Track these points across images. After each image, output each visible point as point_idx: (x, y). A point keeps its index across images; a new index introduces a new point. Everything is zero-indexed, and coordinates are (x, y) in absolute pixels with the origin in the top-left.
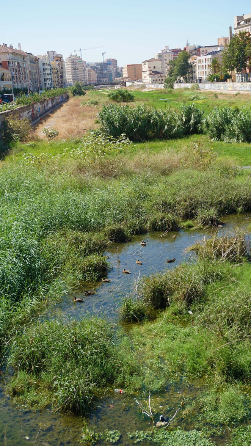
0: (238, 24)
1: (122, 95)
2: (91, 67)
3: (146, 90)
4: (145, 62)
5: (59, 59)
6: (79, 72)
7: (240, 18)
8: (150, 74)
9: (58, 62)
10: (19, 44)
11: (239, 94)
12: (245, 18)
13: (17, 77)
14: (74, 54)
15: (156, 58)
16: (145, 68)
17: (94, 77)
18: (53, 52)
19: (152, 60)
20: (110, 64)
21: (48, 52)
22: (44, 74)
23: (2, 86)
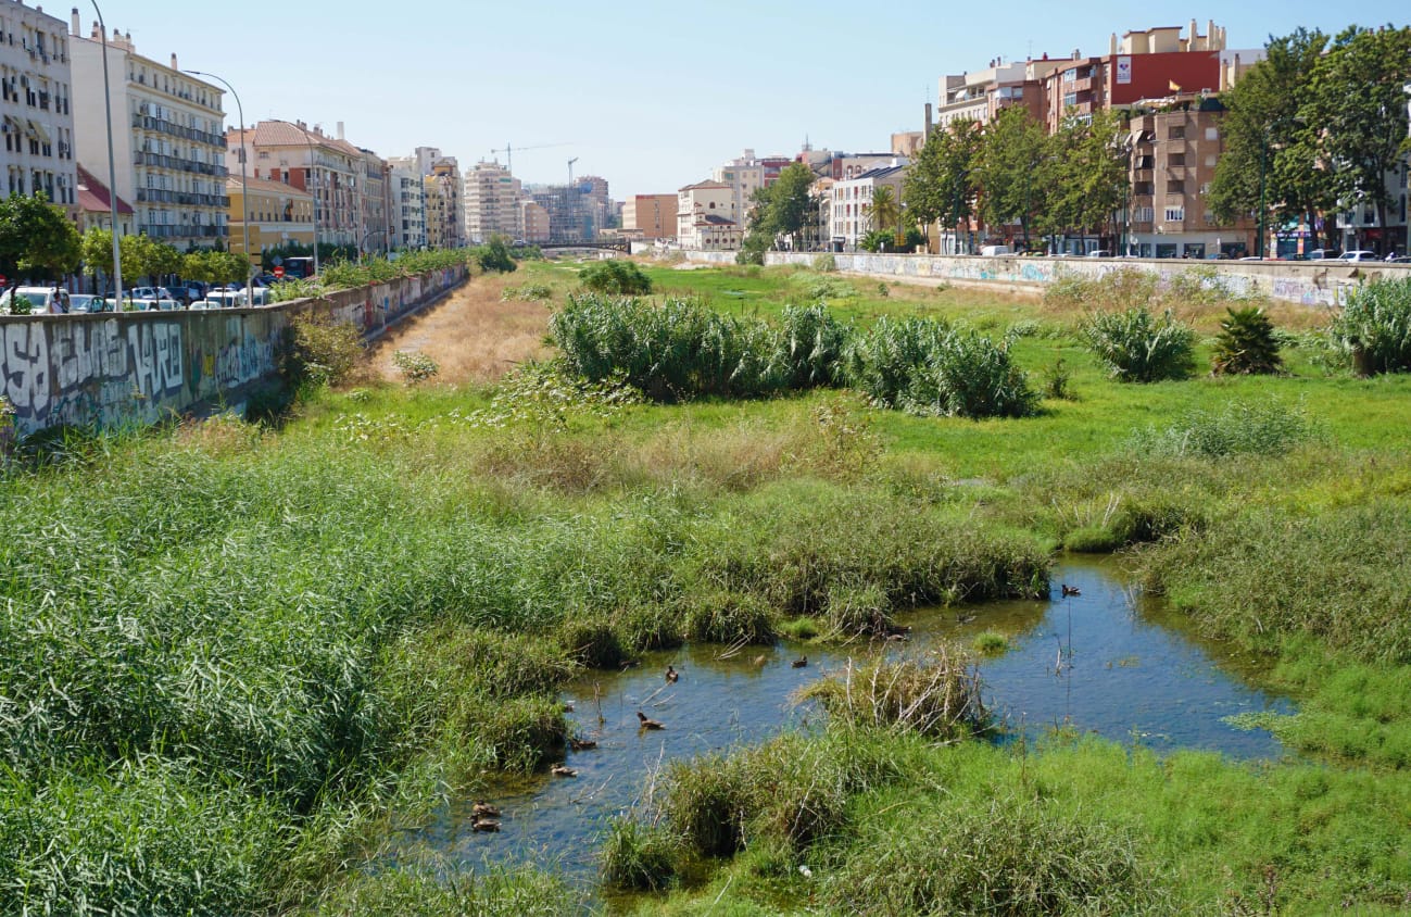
0: (951, 97)
1: (619, 274)
2: (536, 197)
3: (686, 266)
4: (687, 189)
5: (447, 169)
6: (503, 209)
7: (955, 82)
8: (698, 224)
9: (443, 180)
10: (340, 125)
11: (948, 286)
12: (970, 81)
13: (328, 213)
14: (490, 159)
15: (719, 179)
16: (686, 205)
17: (542, 223)
18: (433, 152)
19: (707, 185)
20: (587, 191)
21: (418, 151)
22: (405, 210)
23: (285, 236)
